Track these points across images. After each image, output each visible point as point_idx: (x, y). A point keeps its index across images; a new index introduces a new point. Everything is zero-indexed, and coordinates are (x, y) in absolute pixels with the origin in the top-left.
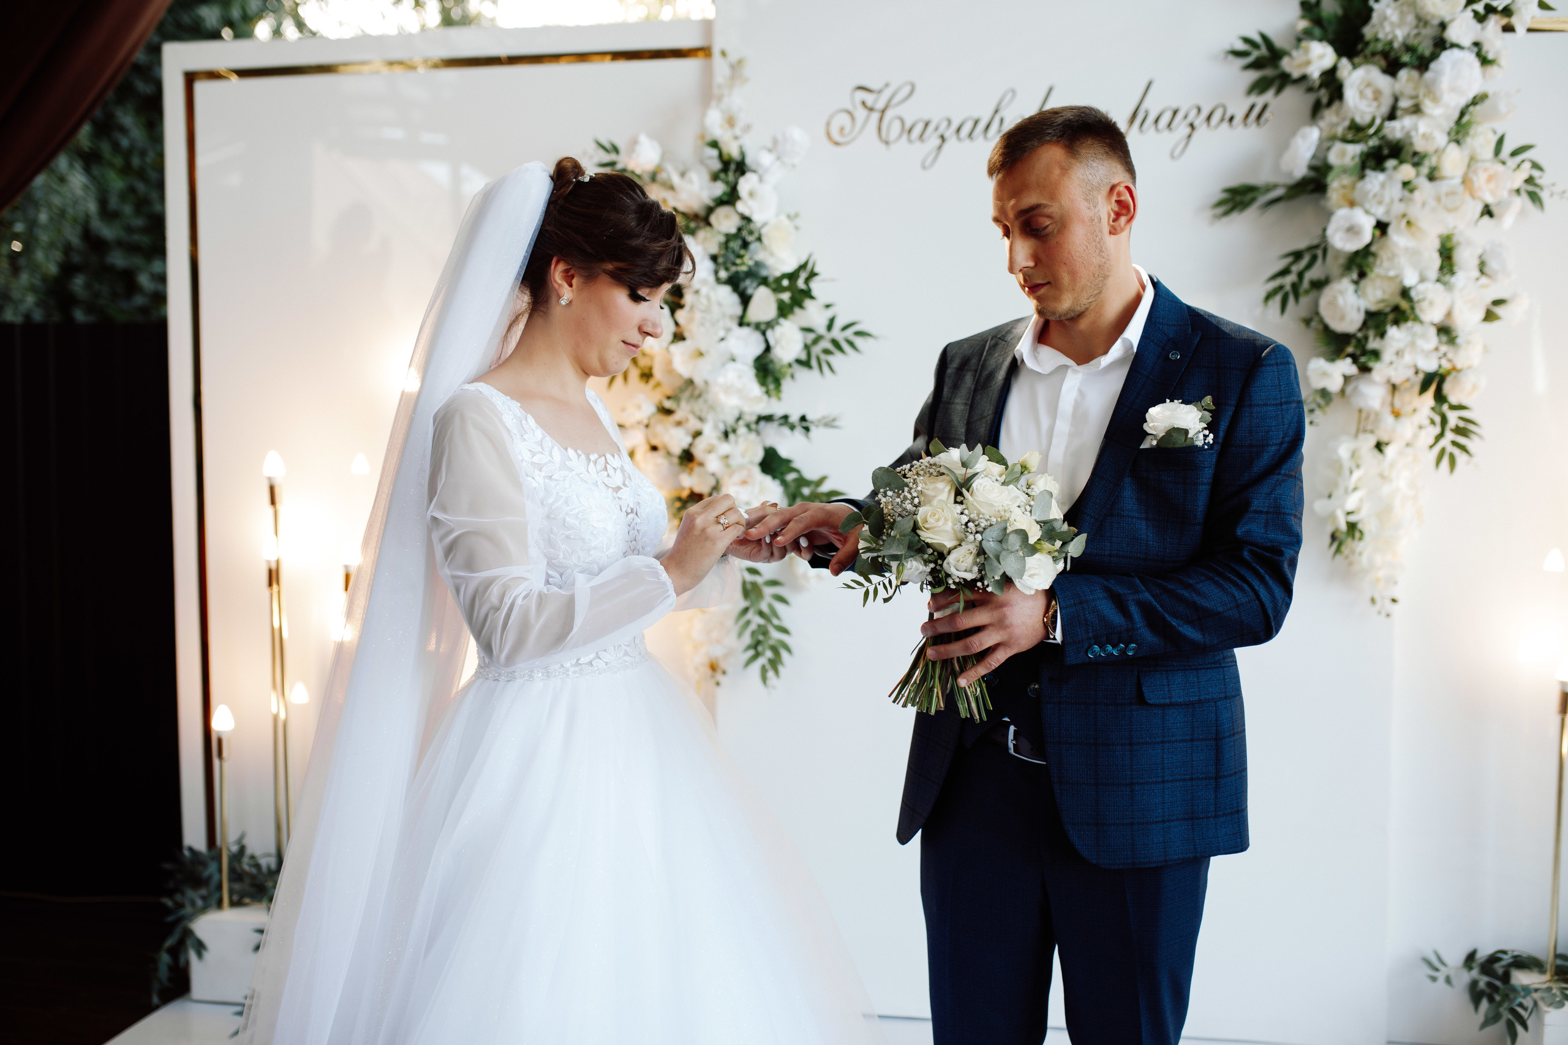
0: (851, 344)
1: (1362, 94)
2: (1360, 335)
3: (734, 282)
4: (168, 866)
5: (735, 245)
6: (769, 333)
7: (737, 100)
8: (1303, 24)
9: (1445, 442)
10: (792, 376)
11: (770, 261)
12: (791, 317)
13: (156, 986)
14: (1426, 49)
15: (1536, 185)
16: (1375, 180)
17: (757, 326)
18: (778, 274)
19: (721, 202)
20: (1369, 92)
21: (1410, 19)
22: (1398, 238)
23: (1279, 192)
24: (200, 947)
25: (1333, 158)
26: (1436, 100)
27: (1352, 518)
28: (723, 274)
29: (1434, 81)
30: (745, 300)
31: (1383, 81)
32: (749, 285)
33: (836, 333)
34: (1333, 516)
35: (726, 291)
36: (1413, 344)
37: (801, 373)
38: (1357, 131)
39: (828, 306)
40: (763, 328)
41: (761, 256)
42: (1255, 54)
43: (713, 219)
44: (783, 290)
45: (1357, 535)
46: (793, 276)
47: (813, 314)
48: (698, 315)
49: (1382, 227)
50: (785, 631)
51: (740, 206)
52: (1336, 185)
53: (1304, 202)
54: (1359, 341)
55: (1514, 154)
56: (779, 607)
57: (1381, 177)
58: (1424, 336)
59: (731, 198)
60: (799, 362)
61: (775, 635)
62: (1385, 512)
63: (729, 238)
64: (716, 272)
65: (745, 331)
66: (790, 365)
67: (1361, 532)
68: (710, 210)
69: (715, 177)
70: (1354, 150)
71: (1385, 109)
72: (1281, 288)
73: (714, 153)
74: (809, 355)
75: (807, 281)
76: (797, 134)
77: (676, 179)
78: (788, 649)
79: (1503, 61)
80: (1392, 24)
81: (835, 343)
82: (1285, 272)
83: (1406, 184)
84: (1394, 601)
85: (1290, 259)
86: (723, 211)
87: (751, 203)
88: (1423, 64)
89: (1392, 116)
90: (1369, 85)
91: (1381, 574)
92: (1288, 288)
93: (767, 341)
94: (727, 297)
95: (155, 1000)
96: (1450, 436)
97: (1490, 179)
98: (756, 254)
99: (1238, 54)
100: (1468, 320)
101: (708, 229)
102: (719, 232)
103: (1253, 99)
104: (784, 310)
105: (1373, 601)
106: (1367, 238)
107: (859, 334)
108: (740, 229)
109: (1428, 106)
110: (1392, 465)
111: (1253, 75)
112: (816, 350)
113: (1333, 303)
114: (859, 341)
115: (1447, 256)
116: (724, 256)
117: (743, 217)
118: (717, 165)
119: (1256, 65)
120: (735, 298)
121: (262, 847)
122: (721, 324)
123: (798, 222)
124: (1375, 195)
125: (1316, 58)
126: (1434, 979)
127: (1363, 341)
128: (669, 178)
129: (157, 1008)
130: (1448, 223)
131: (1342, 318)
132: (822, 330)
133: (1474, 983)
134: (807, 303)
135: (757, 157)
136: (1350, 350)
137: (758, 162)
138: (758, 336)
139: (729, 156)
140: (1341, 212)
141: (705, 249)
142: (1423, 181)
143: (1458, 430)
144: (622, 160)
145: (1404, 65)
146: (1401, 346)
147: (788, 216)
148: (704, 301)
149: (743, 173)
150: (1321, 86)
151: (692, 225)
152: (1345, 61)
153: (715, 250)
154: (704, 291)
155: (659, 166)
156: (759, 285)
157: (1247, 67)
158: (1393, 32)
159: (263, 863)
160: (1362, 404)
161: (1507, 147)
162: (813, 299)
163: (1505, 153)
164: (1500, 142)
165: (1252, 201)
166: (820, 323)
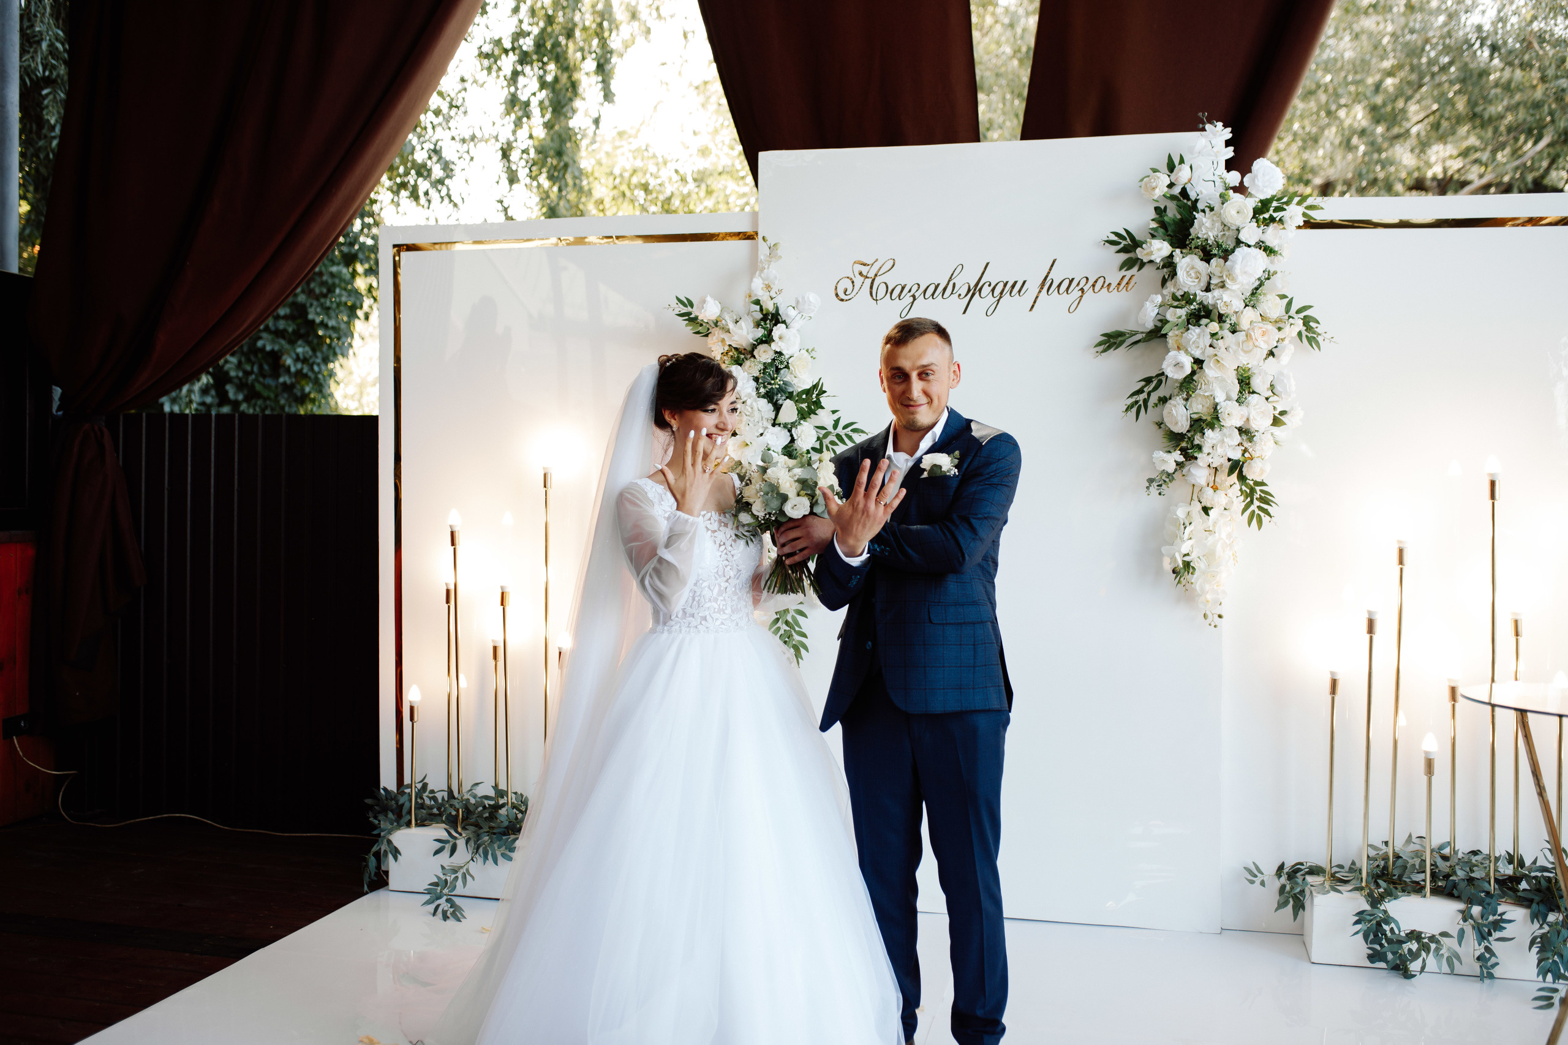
1: (1189, 275)
2: (1189, 435)
3: (770, 396)
4: (368, 801)
5: (771, 370)
6: (793, 430)
7: (773, 271)
8: (1154, 225)
9: (1253, 507)
11: (795, 381)
12: (808, 419)
13: (366, 879)
15: (1314, 333)
16: (1194, 331)
17: (785, 426)
18: (799, 390)
19: (761, 341)
20: (1193, 273)
21: (1218, 225)
22: (1210, 371)
23: (1139, 337)
24: (396, 852)
25: (1169, 317)
26: (1234, 280)
27: (1187, 559)
28: (762, 390)
29: (1232, 267)
30: (777, 408)
31: (1201, 266)
32: (779, 397)
33: (839, 430)
34: (1174, 558)
35: (763, 402)
36: (1223, 441)
38: (1187, 299)
39: (834, 412)
40: (789, 427)
41: (788, 378)
42: (1124, 243)
43: (755, 353)
44: (804, 401)
45: (1191, 570)
46: (808, 392)
47: (824, 418)
48: (745, 418)
49: (1199, 362)
50: (804, 635)
51: (774, 346)
52: (1172, 335)
53: (1155, 343)
54: (1189, 438)
55: (1298, 312)
56: (800, 618)
57: (1197, 330)
58: (1230, 436)
59: (767, 339)
60: (813, 449)
61: (797, 637)
62: (1210, 555)
63: (766, 366)
64: (757, 389)
65: (777, 428)
66: (808, 452)
67: (1193, 568)
68: (754, 347)
69: (758, 325)
70: (1182, 312)
71: (1203, 284)
72: (1137, 402)
73: (758, 307)
74: (821, 444)
75: (818, 395)
76: (812, 297)
77: (731, 326)
78: (806, 649)
79: (1285, 253)
80: (1207, 228)
81: (838, 436)
82: (1140, 392)
83: (1213, 335)
84: (1220, 616)
85: (1143, 383)
86: (762, 348)
87: (780, 343)
88: (1226, 254)
89: (1208, 289)
90: (1193, 268)
91: (1209, 597)
92: (1141, 403)
93: (792, 436)
94: (765, 407)
95: (366, 888)
96: (1256, 503)
97: (1264, 334)
98: (785, 376)
99: (1112, 243)
100: (1261, 422)
101: (752, 359)
102: (760, 362)
103: (1123, 272)
104: (803, 415)
105: (1205, 616)
106: (1188, 371)
107: (855, 431)
108: (774, 360)
109: (1229, 283)
110: (1215, 523)
111: (1124, 257)
112: (826, 442)
113: (1170, 413)
114: (855, 436)
115: (1245, 382)
116: (764, 378)
117: (776, 352)
118: (760, 316)
119: (1124, 250)
120: (770, 407)
121: (437, 783)
122: (760, 424)
123: (814, 354)
124: (1194, 343)
125: (1159, 250)
126: (1252, 882)
127: (1191, 440)
128: (727, 325)
129: (367, 893)
130: (1244, 360)
131: (1177, 423)
132: (830, 429)
133: (1283, 887)
134: (819, 411)
135: (786, 312)
136: (1184, 444)
137: (787, 315)
138: (786, 432)
139: (767, 310)
140: (1172, 353)
141: (749, 373)
142: (1226, 333)
143: (1261, 499)
144: (695, 312)
145: (1215, 255)
146: (1214, 442)
147: (807, 351)
148: (750, 409)
149: (777, 322)
150: (1164, 267)
151: (742, 356)
152: (1178, 251)
153: (757, 374)
154: (749, 402)
155: (720, 316)
156: (787, 398)
157: (1119, 252)
158: (1207, 233)
159: (439, 796)
160: (1193, 482)
161: (1295, 307)
162: (823, 408)
163: (1293, 312)
164: (1289, 304)
165: (1122, 343)
166: (829, 423)
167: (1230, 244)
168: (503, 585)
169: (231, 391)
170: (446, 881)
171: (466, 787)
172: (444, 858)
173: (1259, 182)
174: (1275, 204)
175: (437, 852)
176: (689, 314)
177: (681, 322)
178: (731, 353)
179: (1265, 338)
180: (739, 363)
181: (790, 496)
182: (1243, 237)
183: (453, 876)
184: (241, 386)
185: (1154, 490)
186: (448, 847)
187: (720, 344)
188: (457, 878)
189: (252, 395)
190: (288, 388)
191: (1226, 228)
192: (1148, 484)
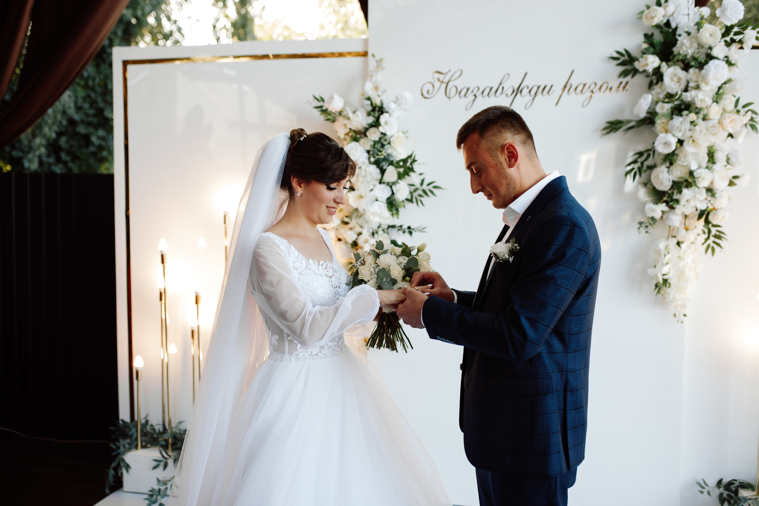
0: (432, 192)
1: (672, 79)
2: (670, 192)
3: (377, 163)
4: (112, 428)
5: (378, 146)
6: (394, 187)
7: (380, 77)
8: (645, 46)
9: (710, 242)
10: (404, 206)
11: (394, 154)
12: (403, 179)
13: (107, 485)
14: (702, 59)
15: (754, 122)
16: (677, 120)
17: (388, 184)
18: (398, 159)
19: (371, 126)
20: (675, 79)
21: (695, 45)
22: (688, 148)
23: (633, 124)
24: (128, 467)
25: (658, 109)
26: (707, 83)
27: (665, 277)
28: (372, 159)
29: (706, 75)
30: (383, 172)
31: (682, 74)
32: (385, 165)
33: (425, 187)
34: (656, 276)
35: (373, 168)
36: (694, 197)
37: (408, 205)
38: (670, 96)
39: (421, 174)
40: (391, 185)
41: (390, 151)
42: (622, 59)
43: (368, 134)
44: (401, 167)
45: (668, 285)
46: (405, 161)
47: (414, 178)
48: (361, 179)
49: (681, 142)
51: (381, 129)
52: (659, 121)
53: (645, 129)
54: (669, 194)
55: (744, 107)
57: (680, 119)
58: (700, 193)
59: (376, 124)
60: (407, 200)
62: (681, 274)
63: (375, 143)
64: (369, 159)
65: (382, 186)
66: (403, 201)
67: (669, 284)
68: (366, 129)
69: (369, 114)
70: (668, 106)
71: (683, 87)
72: (633, 169)
73: (369, 102)
74: (412, 196)
75: (411, 163)
76: (408, 95)
77: (351, 115)
79: (739, 64)
80: (686, 47)
81: (424, 191)
82: (635, 162)
83: (692, 122)
84: (685, 315)
85: (637, 156)
86: (372, 130)
87: (386, 127)
88: (701, 66)
89: (686, 90)
90: (675, 75)
91: (679, 303)
92: (636, 170)
93: (392, 190)
94: (374, 170)
95: (107, 491)
96: (712, 239)
97: (731, 122)
98: (388, 150)
99: (614, 59)
100: (721, 185)
101: (366, 138)
102: (371, 140)
103: (621, 79)
104: (401, 176)
105: (675, 315)
106: (674, 148)
107: (435, 187)
108: (380, 139)
109: (703, 86)
110: (684, 252)
111: (622, 68)
112: (415, 195)
113: (657, 177)
114: (435, 191)
115: (711, 156)
116: (373, 151)
117: (382, 133)
118: (370, 108)
119: (623, 64)
120: (378, 171)
121: (156, 421)
122: (371, 183)
123: (407, 135)
124: (677, 128)
125: (653, 62)
126: (702, 492)
127: (671, 195)
128: (348, 114)
129: (108, 495)
130: (712, 140)
131: (662, 184)
132: (418, 185)
133: (721, 495)
134: (411, 174)
135: (389, 105)
136: (665, 198)
137: (389, 108)
138: (388, 189)
139: (376, 104)
140: (662, 136)
141: (364, 148)
142: (700, 121)
143: (716, 236)
144: (326, 106)
145: (692, 66)
146: (689, 197)
147: (403, 132)
148: (364, 172)
149: (382, 113)
150: (653, 75)
151: (358, 136)
152: (664, 64)
153: (368, 148)
154: (363, 167)
155: (343, 108)
156: (389, 165)
157: (619, 65)
158: (687, 51)
159: (157, 428)
160: (670, 224)
161: (741, 104)
162: (414, 171)
163: (740, 107)
164: (737, 101)
165: (620, 127)
166: (417, 182)
168: (197, 291)
169: (63, 156)
170: (160, 490)
171: (174, 424)
172: (160, 473)
173: (728, 13)
174: (736, 29)
175: (155, 468)
176: (321, 107)
177: (317, 112)
178: (350, 134)
179: (732, 125)
180: (356, 140)
181: (398, 281)
182: (714, 53)
183: (164, 487)
184: (69, 152)
185: (643, 230)
186: (162, 464)
187: (343, 127)
188: (166, 488)
189: (75, 158)
190: (94, 154)
191: (700, 47)
192: (638, 226)
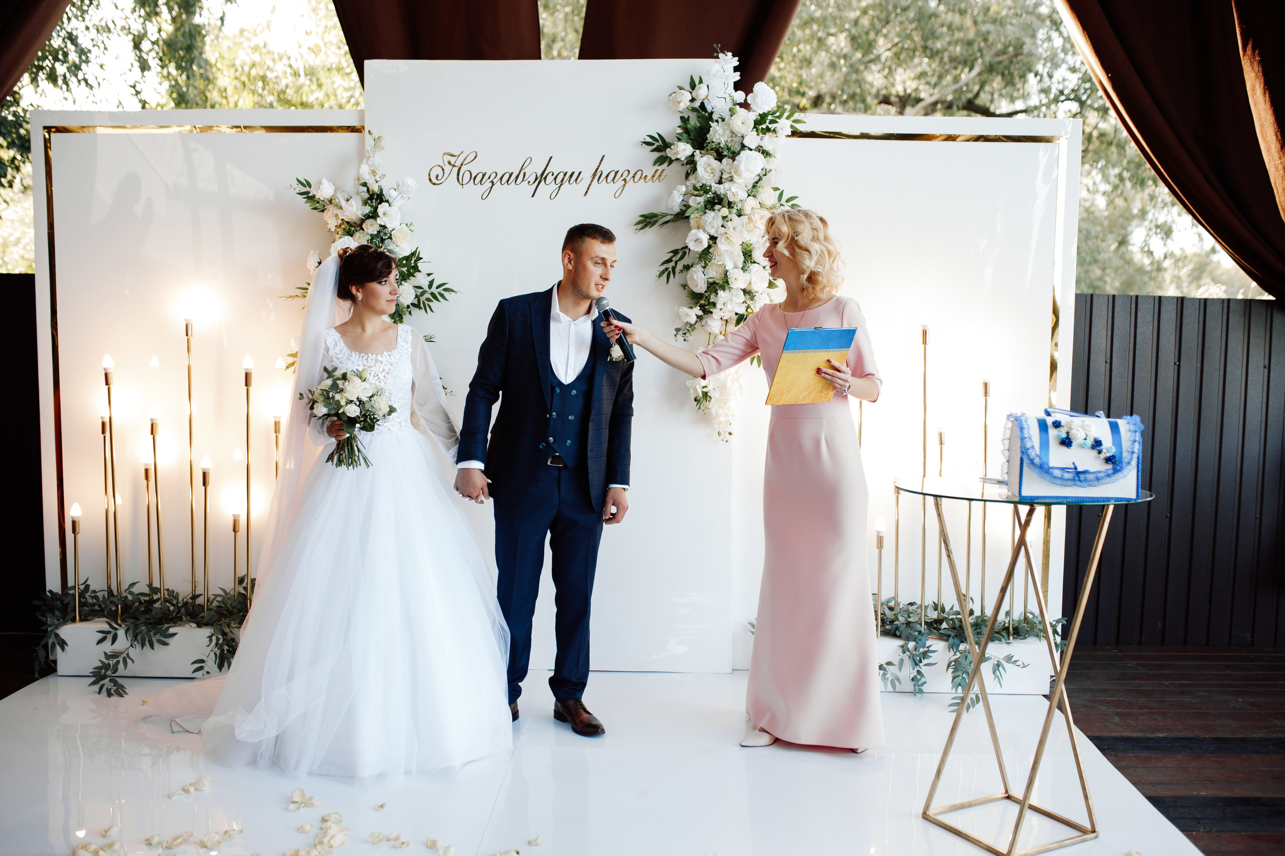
0: (442, 296)
1: (706, 171)
2: (706, 294)
4: (36, 602)
5: (377, 241)
7: (378, 159)
8: (680, 131)
10: (410, 313)
11: (396, 250)
12: (408, 281)
13: (37, 668)
16: (710, 214)
18: (401, 257)
19: (368, 217)
20: (709, 169)
21: (728, 132)
22: (721, 245)
23: (668, 218)
24: (63, 644)
25: (691, 203)
26: (739, 175)
27: (705, 390)
29: (738, 166)
31: (715, 164)
33: (434, 289)
34: (695, 390)
36: (731, 300)
37: (415, 311)
38: (705, 189)
39: (429, 275)
41: (391, 247)
42: (657, 144)
43: (364, 226)
44: (404, 266)
45: (708, 399)
46: (408, 258)
47: (421, 279)
49: (713, 238)
51: (379, 221)
52: (694, 217)
53: (680, 224)
54: (706, 297)
55: (787, 201)
57: (712, 214)
58: (737, 296)
59: (374, 215)
60: (413, 304)
62: (722, 387)
63: (373, 236)
66: (408, 307)
67: (710, 397)
68: (363, 221)
69: (365, 203)
70: (701, 200)
71: (717, 178)
72: (667, 269)
73: (365, 189)
74: (419, 301)
75: (416, 261)
76: (410, 182)
77: (343, 203)
79: (777, 155)
80: (719, 134)
81: (433, 294)
82: (669, 261)
83: (724, 218)
84: (730, 434)
85: (672, 254)
86: (369, 222)
87: (384, 219)
88: (734, 155)
89: (720, 182)
90: (709, 165)
91: (722, 419)
92: (670, 269)
95: (37, 675)
97: (761, 217)
98: (389, 245)
99: (648, 144)
100: (759, 286)
101: (361, 231)
102: (368, 234)
103: (656, 167)
105: (719, 434)
106: (706, 245)
107: (446, 290)
108: (379, 232)
109: (736, 178)
111: (657, 155)
112: (423, 299)
113: (692, 277)
114: (446, 294)
115: (748, 255)
117: (381, 226)
118: (367, 196)
119: (657, 150)
121: (98, 584)
123: (412, 227)
124: (709, 223)
125: (684, 150)
127: (708, 298)
128: (340, 203)
129: (38, 679)
130: (747, 237)
131: (697, 286)
132: (426, 288)
134: (417, 274)
135: (389, 193)
136: (702, 302)
137: (390, 195)
139: (373, 191)
140: (693, 231)
142: (734, 216)
144: (313, 192)
145: (726, 156)
146: (725, 300)
147: (406, 225)
149: (381, 201)
150: (687, 164)
151: (353, 229)
152: (698, 151)
155: (333, 195)
157: (653, 151)
158: (720, 139)
159: (100, 595)
160: (710, 331)
161: (785, 198)
162: (420, 271)
163: (783, 201)
164: (781, 195)
165: (655, 222)
166: (424, 283)
167: (737, 148)
168: (152, 417)
170: (109, 665)
171: (125, 586)
172: (107, 646)
173: (759, 100)
174: (770, 117)
175: (100, 641)
176: (307, 193)
177: (301, 200)
178: (343, 226)
180: (350, 234)
182: (746, 143)
183: (115, 660)
185: (680, 337)
186: (110, 637)
187: (334, 218)
188: (118, 662)
191: (734, 135)
192: (675, 333)
